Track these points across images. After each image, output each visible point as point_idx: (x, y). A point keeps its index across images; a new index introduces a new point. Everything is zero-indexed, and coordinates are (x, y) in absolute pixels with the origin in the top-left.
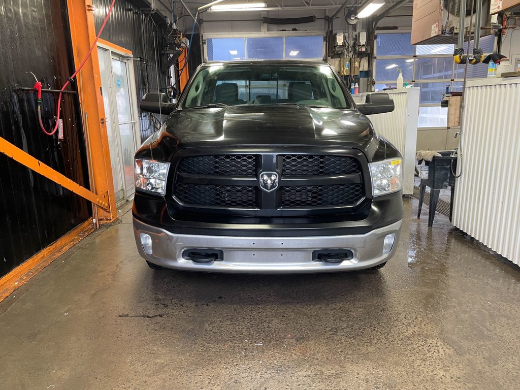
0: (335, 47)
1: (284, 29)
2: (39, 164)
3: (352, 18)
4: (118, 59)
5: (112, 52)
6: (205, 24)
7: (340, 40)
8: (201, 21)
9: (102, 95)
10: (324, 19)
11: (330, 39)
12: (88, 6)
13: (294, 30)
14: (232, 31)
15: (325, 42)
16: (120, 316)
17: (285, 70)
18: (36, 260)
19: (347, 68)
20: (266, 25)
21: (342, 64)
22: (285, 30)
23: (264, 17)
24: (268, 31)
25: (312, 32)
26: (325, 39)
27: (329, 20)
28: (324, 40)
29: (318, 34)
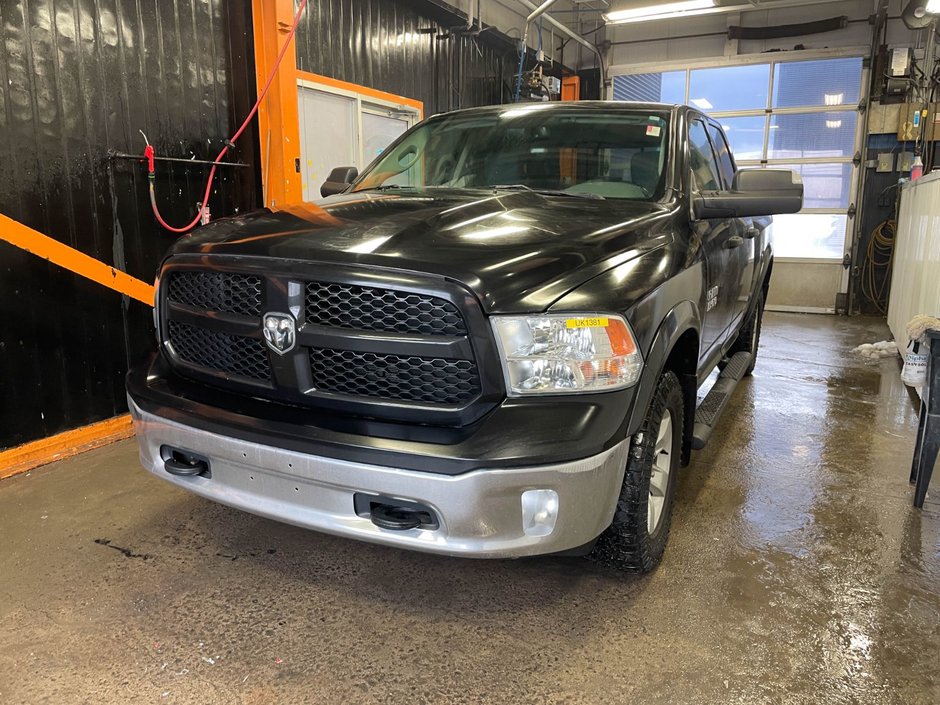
0: (887, 79)
1: (775, 48)
2: (114, 274)
3: (918, 16)
4: (386, 114)
5: (363, 102)
6: (616, 50)
7: (899, 66)
8: (607, 44)
9: (298, 171)
10: (868, 22)
11: (878, 63)
12: (280, 23)
13: (799, 47)
14: (668, 59)
15: (866, 71)
16: (97, 541)
17: (573, 120)
18: (116, 425)
19: (917, 126)
20: (735, 42)
21: (903, 116)
22: (779, 50)
23: (731, 27)
24: (738, 53)
25: (837, 51)
26: (866, 63)
27: (879, 23)
28: (864, 66)
29: (849, 53)
